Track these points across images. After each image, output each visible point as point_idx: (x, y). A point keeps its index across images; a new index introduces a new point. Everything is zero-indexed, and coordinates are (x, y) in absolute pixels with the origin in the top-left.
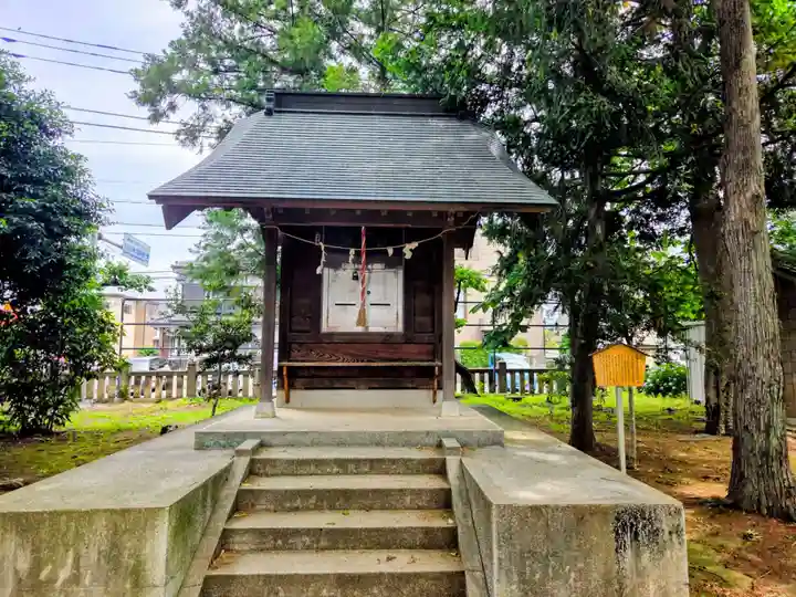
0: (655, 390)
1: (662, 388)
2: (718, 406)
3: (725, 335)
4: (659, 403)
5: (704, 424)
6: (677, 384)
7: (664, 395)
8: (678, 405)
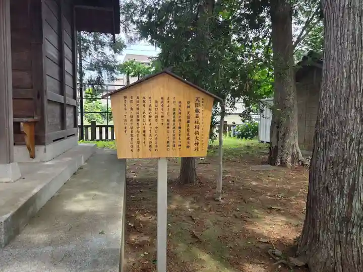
0: (242, 135)
1: (245, 134)
2: (277, 147)
3: (286, 103)
4: (243, 142)
5: (267, 157)
6: (253, 132)
7: (246, 138)
8: (252, 144)
